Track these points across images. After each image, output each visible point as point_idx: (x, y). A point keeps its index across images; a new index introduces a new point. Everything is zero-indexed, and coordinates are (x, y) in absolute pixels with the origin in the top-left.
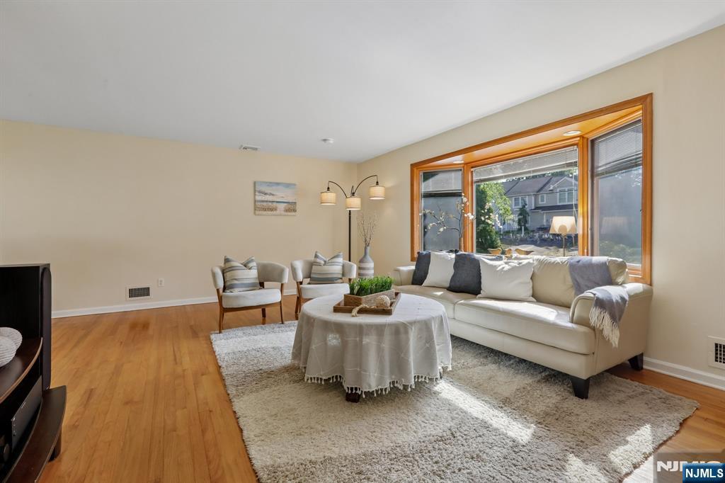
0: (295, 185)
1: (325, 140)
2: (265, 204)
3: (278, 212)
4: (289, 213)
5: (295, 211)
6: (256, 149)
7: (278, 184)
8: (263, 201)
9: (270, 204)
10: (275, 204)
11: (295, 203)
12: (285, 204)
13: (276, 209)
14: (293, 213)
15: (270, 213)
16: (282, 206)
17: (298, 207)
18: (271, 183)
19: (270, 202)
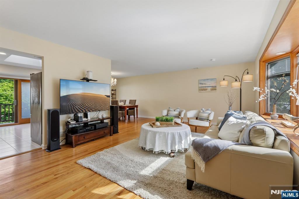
0: (216, 79)
1: (211, 60)
2: (202, 88)
3: (208, 91)
4: (213, 91)
5: (215, 90)
6: (198, 68)
7: (208, 79)
8: (202, 87)
9: (204, 88)
10: (206, 88)
11: (216, 86)
12: (211, 87)
13: (207, 90)
14: (215, 91)
15: (204, 91)
16: (209, 88)
17: (217, 88)
18: (204, 79)
19: (204, 87)
